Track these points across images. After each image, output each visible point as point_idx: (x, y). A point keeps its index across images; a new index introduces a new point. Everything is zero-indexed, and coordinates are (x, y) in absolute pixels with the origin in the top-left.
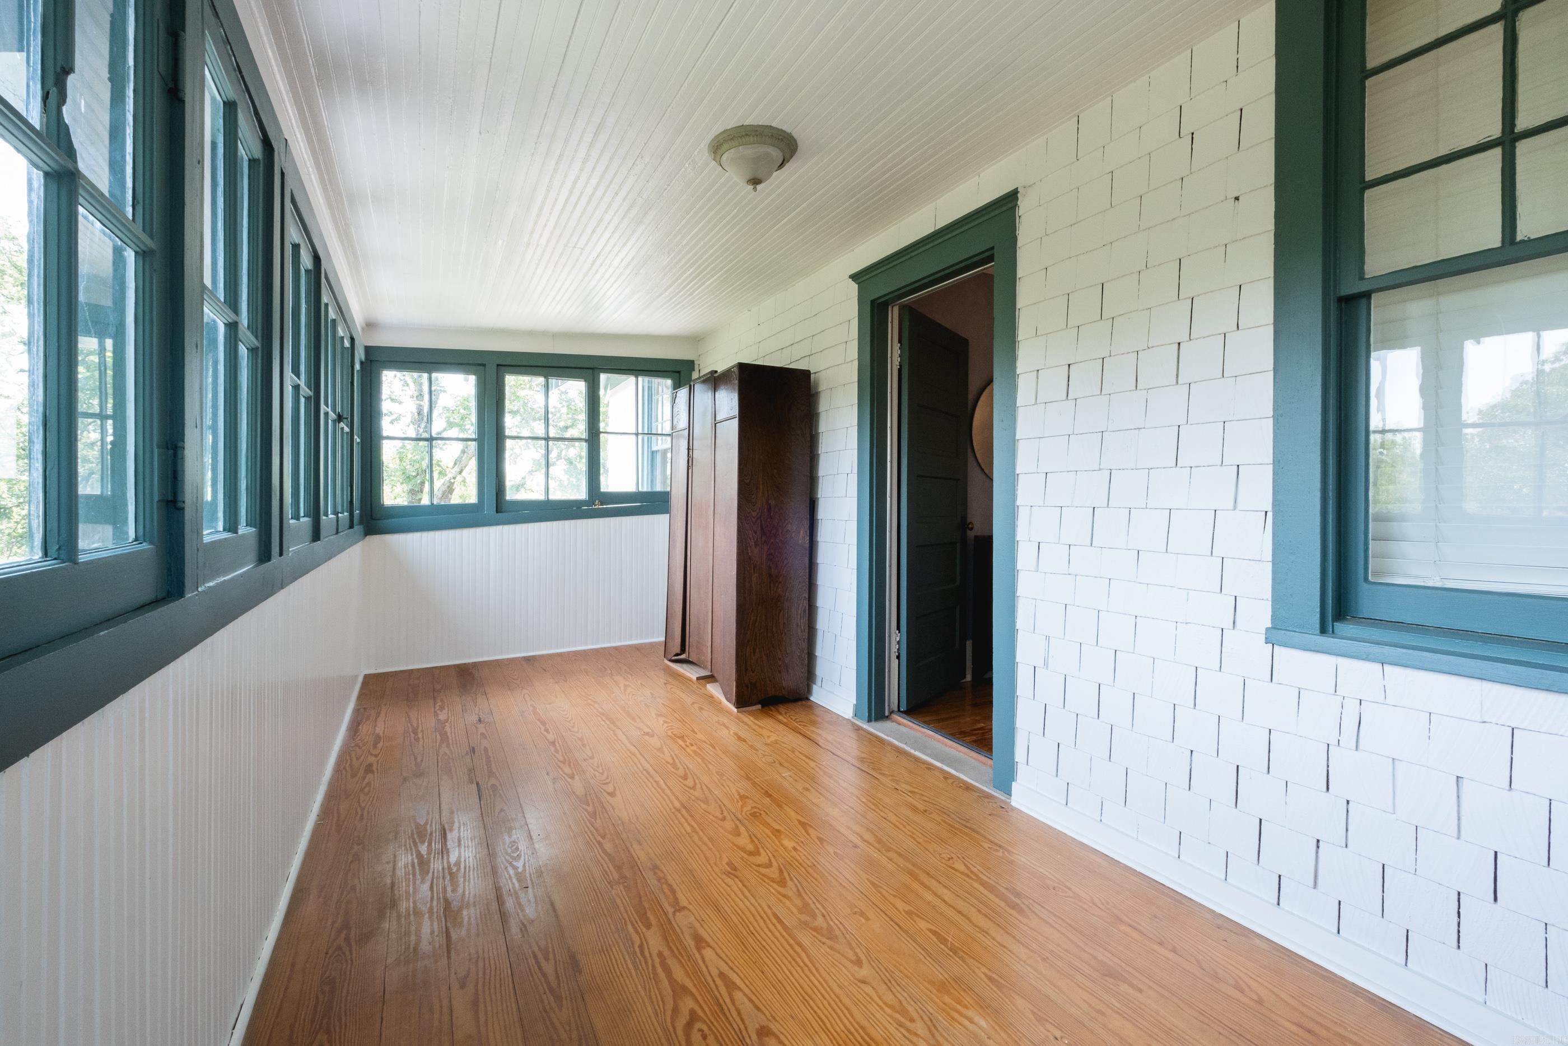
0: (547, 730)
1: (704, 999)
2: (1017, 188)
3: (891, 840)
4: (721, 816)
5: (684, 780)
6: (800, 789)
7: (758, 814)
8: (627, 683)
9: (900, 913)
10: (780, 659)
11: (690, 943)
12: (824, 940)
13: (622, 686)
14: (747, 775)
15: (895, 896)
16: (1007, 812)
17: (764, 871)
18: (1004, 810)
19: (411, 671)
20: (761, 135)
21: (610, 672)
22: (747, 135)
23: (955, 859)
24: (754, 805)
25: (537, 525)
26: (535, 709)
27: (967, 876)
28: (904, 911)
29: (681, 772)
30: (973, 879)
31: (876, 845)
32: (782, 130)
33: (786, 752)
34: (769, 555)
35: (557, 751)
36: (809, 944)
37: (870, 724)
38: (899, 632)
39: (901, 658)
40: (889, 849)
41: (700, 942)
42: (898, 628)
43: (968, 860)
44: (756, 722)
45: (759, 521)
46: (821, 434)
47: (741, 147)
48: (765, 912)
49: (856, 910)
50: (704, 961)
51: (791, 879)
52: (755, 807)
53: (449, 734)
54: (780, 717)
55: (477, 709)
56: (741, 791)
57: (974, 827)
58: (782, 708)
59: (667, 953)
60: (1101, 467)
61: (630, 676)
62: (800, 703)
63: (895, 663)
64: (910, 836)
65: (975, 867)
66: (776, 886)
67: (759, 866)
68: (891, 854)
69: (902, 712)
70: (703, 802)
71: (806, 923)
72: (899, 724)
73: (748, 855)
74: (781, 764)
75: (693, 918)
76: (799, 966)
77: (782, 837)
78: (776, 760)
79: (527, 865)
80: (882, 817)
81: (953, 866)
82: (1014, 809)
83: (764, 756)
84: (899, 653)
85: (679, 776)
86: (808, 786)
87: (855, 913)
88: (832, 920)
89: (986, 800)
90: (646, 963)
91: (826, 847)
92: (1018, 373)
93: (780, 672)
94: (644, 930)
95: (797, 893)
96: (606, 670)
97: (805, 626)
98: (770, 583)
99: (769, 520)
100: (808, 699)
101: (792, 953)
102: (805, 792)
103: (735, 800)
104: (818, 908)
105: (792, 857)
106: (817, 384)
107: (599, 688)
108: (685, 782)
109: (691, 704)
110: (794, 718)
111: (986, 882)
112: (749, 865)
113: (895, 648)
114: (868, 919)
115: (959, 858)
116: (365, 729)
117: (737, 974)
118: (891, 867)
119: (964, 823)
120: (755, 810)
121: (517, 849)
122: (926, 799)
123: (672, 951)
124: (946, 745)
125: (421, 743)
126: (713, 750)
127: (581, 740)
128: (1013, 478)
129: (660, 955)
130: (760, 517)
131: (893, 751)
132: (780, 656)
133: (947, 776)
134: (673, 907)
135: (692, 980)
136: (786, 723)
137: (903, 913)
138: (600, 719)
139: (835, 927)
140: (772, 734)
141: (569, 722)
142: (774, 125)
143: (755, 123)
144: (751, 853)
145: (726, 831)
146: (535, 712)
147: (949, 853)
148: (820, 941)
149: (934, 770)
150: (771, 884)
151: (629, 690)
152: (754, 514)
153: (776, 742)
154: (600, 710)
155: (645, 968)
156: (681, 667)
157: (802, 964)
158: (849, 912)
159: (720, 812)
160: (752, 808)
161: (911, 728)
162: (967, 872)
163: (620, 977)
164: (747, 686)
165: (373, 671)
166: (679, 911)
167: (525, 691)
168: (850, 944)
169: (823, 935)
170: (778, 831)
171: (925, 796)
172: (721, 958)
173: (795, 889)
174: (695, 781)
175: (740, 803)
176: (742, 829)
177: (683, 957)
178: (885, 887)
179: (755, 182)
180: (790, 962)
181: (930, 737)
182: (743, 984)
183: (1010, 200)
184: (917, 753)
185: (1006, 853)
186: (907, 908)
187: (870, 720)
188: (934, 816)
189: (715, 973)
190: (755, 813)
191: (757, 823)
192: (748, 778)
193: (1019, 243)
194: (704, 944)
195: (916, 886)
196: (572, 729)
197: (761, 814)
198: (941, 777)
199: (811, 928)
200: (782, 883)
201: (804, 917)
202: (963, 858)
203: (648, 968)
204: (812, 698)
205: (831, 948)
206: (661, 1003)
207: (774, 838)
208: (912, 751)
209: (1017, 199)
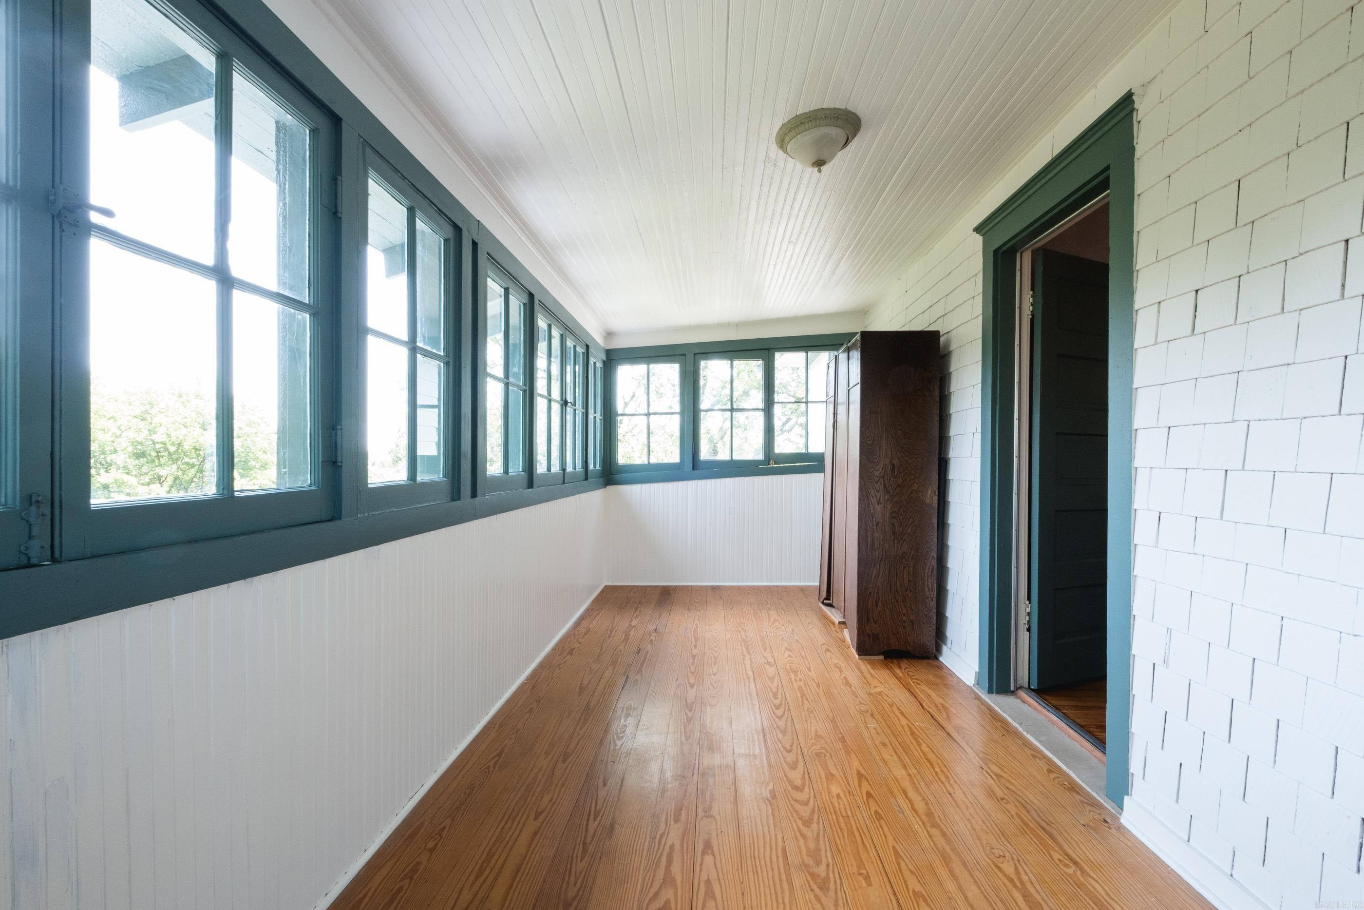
0: (695, 646)
1: (682, 895)
2: (1131, 89)
3: (942, 817)
4: (788, 747)
5: (776, 709)
6: (877, 743)
7: (823, 755)
8: (778, 618)
9: (908, 891)
10: (904, 615)
11: (700, 847)
12: (815, 887)
13: (772, 620)
14: (834, 718)
15: (912, 872)
16: (1110, 828)
17: (798, 807)
18: (1106, 825)
19: (634, 586)
20: (815, 119)
21: (769, 606)
22: (801, 123)
23: (1007, 858)
24: (825, 746)
25: (723, 480)
26: (697, 627)
27: (1011, 881)
28: (914, 891)
29: (777, 702)
30: (1016, 886)
31: (924, 817)
32: (835, 109)
33: (884, 705)
34: (893, 512)
35: (693, 664)
36: (798, 885)
37: (990, 695)
38: (1030, 603)
39: (1032, 629)
40: (935, 825)
41: (708, 847)
42: (1029, 598)
43: (1024, 866)
44: (872, 671)
45: (882, 480)
46: (952, 393)
47: (798, 136)
48: (776, 842)
49: (864, 871)
50: (701, 865)
51: (818, 823)
52: (824, 748)
53: (631, 637)
54: (898, 671)
55: (658, 621)
56: (819, 730)
57: (1054, 832)
58: (904, 663)
59: (677, 847)
60: (1235, 418)
61: (783, 612)
62: (925, 661)
63: (1024, 637)
64: (969, 820)
65: (1027, 874)
66: (800, 823)
67: (796, 801)
68: (935, 831)
69: (1032, 690)
70: (781, 732)
71: (807, 866)
72: (1024, 702)
73: (793, 788)
74: (872, 715)
75: (714, 827)
76: (777, 901)
77: (833, 782)
78: (869, 710)
79: (624, 745)
80: (948, 792)
81: (1000, 865)
82: (1121, 828)
83: (861, 703)
84: (1030, 626)
85: (773, 704)
86: (887, 742)
87: (860, 874)
88: (833, 872)
89: (1089, 808)
90: (658, 848)
91: (870, 803)
92: (1136, 308)
93: (904, 627)
94: (672, 822)
95: (815, 836)
96: (767, 604)
97: (932, 585)
98: (894, 540)
99: (892, 479)
100: (936, 658)
101: (778, 886)
102: (882, 748)
103: (810, 737)
104: (826, 857)
105: (831, 803)
106: (948, 344)
107: (753, 619)
108: (776, 711)
109: (821, 645)
110: (911, 674)
111: (1031, 895)
112: (788, 797)
113: (1023, 620)
114: (870, 884)
115: (1013, 859)
116: (585, 623)
117: (721, 887)
118: (926, 843)
119: (1044, 825)
120: (823, 751)
121: (624, 732)
122: (1011, 787)
123: (682, 848)
124: (1069, 736)
125: (611, 639)
126: (817, 689)
127: (716, 658)
128: (1130, 434)
129: (672, 847)
130: (883, 477)
131: (1001, 729)
132: (905, 612)
133: (1052, 768)
134: (705, 812)
135: (683, 877)
136: (900, 677)
137: (911, 893)
138: (739, 644)
139: (832, 880)
140: (881, 685)
141: (715, 642)
142: (825, 106)
143: (807, 110)
144: (796, 788)
145: (786, 762)
146: (695, 631)
147: (1003, 849)
148: (810, 887)
149: (1040, 759)
150: (798, 820)
151: (777, 624)
152: (877, 474)
153: (880, 693)
154: (744, 637)
155: (655, 853)
156: (829, 610)
157: (780, 900)
158: (855, 870)
159: (790, 744)
160: (822, 748)
161: (1035, 709)
162: (1014, 876)
163: (634, 853)
164: (869, 636)
165: (610, 584)
166: (706, 817)
167: (698, 613)
168: (837, 900)
169: (816, 883)
170: (832, 775)
171: (1012, 784)
172: (716, 867)
173: (815, 832)
174: (784, 712)
175: (813, 741)
176: (801, 764)
177: (687, 855)
178: (907, 861)
179: (819, 163)
180: (771, 894)
181: (1054, 723)
182: (720, 897)
183: (1126, 104)
184: (1029, 737)
185: (1078, 873)
186: (918, 888)
187: (990, 691)
188: (1011, 807)
189: (704, 877)
190: (821, 753)
191: (817, 763)
192: (833, 721)
193: (1138, 154)
194: (710, 851)
195: (942, 872)
196: (714, 648)
197: (825, 756)
198: (1045, 770)
199: (809, 872)
200: (807, 823)
201: (809, 861)
202: (1018, 861)
203: (657, 852)
204: (941, 659)
205: (817, 897)
206: (649, 884)
207: (825, 780)
208: (1025, 733)
209: (1133, 102)
